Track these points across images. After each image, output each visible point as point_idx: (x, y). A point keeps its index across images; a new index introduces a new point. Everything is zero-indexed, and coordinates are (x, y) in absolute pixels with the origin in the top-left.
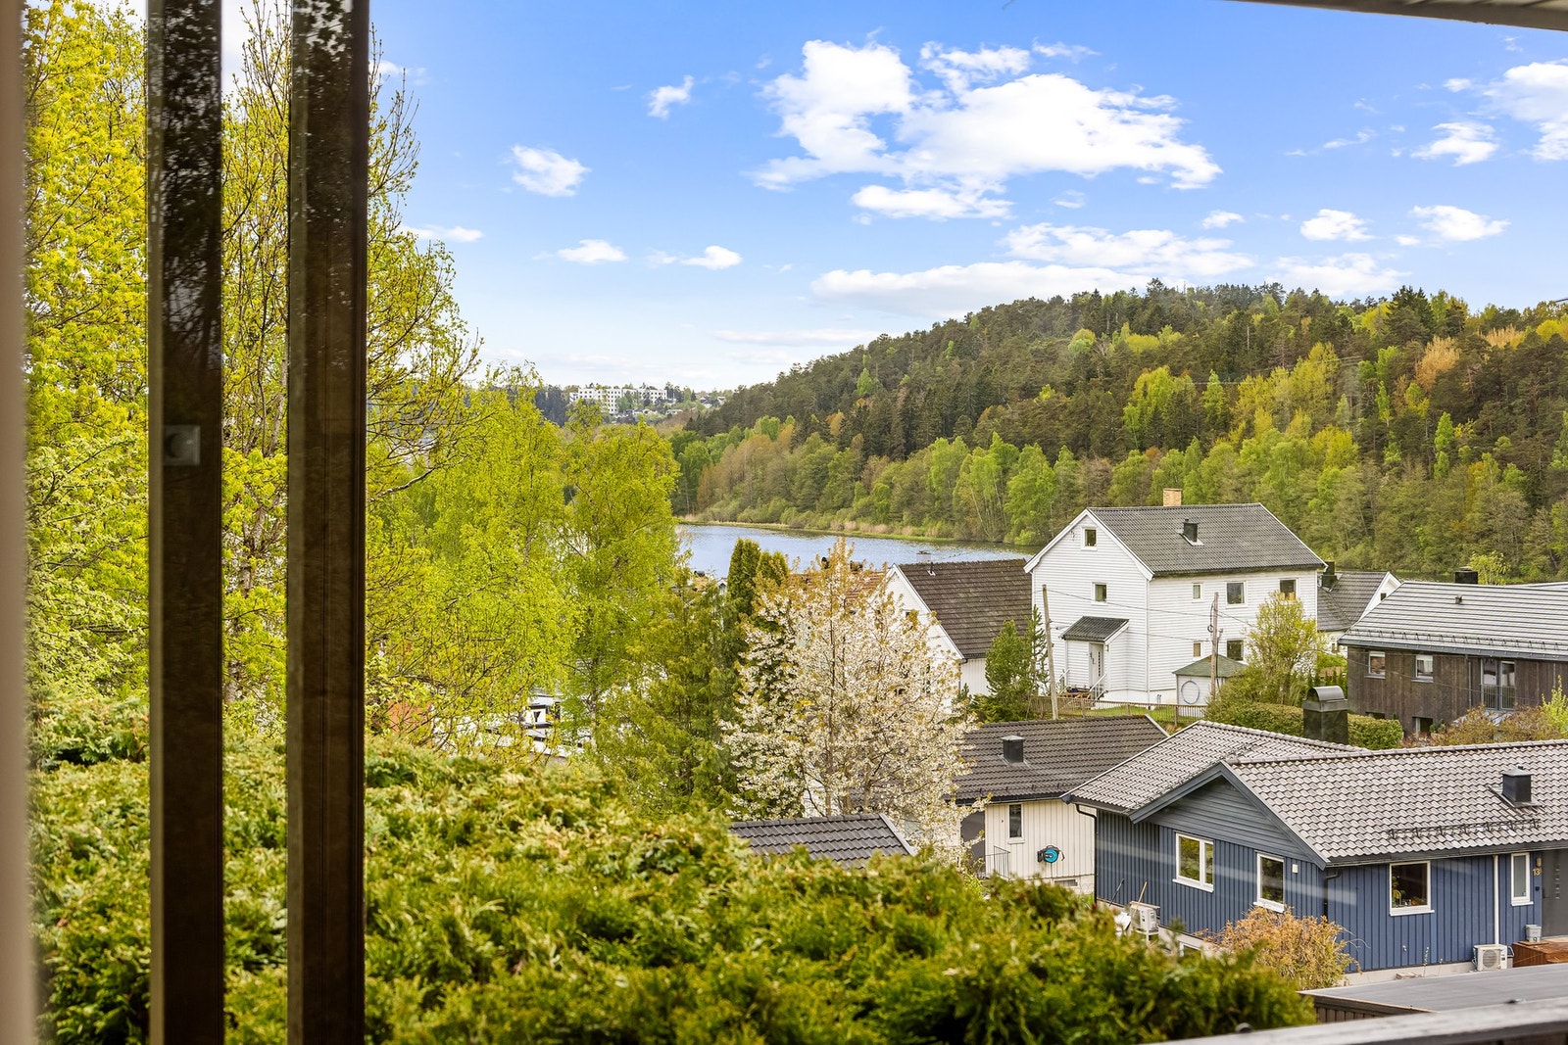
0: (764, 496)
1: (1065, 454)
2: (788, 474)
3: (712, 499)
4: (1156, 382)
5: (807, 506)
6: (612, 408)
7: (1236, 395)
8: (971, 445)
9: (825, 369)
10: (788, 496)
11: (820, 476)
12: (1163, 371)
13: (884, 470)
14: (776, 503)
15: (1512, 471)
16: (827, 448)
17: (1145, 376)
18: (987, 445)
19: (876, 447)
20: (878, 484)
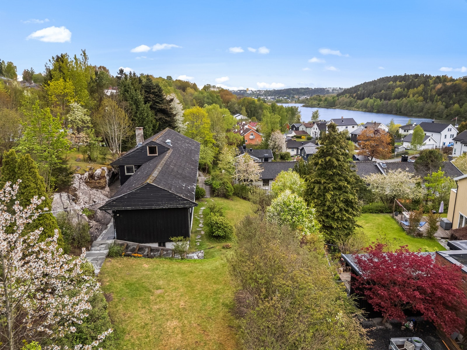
0: (344, 105)
1: (383, 100)
2: (346, 102)
3: (337, 105)
4: (398, 89)
5: (349, 106)
6: (331, 91)
7: (408, 92)
8: (370, 98)
9: (356, 87)
10: (346, 105)
11: (351, 103)
12: (399, 88)
13: (359, 102)
14: (345, 106)
15: (444, 103)
16: (352, 99)
17: (396, 89)
18: (372, 99)
19: (358, 99)
20: (358, 104)
